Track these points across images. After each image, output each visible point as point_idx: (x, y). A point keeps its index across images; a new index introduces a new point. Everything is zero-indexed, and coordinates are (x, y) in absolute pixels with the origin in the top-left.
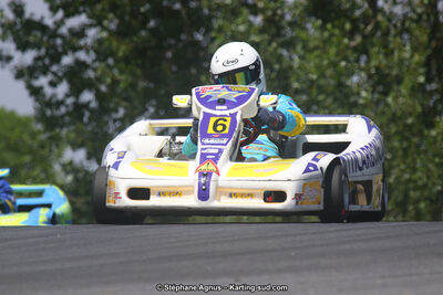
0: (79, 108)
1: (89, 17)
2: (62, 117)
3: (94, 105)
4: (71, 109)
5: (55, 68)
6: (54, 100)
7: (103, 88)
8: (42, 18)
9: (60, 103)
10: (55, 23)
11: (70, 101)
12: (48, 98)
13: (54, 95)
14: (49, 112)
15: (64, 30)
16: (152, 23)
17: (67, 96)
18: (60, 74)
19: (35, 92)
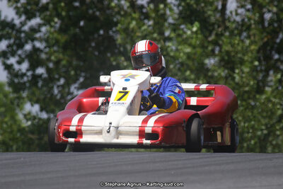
0: (35, 78)
1: (42, 19)
2: (25, 83)
5: (20, 52)
6: (20, 72)
7: (51, 65)
8: (13, 20)
9: (24, 75)
10: (21, 23)
11: (29, 73)
12: (16, 71)
13: (20, 70)
14: (16, 81)
15: (26, 28)
16: (82, 23)
17: (28, 70)
18: (23, 56)
19: (8, 68)
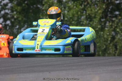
3: (10, 24)
4: (4, 25)
